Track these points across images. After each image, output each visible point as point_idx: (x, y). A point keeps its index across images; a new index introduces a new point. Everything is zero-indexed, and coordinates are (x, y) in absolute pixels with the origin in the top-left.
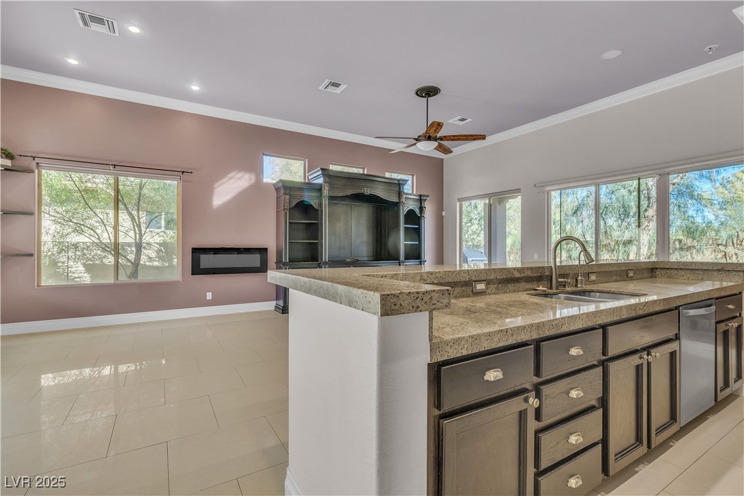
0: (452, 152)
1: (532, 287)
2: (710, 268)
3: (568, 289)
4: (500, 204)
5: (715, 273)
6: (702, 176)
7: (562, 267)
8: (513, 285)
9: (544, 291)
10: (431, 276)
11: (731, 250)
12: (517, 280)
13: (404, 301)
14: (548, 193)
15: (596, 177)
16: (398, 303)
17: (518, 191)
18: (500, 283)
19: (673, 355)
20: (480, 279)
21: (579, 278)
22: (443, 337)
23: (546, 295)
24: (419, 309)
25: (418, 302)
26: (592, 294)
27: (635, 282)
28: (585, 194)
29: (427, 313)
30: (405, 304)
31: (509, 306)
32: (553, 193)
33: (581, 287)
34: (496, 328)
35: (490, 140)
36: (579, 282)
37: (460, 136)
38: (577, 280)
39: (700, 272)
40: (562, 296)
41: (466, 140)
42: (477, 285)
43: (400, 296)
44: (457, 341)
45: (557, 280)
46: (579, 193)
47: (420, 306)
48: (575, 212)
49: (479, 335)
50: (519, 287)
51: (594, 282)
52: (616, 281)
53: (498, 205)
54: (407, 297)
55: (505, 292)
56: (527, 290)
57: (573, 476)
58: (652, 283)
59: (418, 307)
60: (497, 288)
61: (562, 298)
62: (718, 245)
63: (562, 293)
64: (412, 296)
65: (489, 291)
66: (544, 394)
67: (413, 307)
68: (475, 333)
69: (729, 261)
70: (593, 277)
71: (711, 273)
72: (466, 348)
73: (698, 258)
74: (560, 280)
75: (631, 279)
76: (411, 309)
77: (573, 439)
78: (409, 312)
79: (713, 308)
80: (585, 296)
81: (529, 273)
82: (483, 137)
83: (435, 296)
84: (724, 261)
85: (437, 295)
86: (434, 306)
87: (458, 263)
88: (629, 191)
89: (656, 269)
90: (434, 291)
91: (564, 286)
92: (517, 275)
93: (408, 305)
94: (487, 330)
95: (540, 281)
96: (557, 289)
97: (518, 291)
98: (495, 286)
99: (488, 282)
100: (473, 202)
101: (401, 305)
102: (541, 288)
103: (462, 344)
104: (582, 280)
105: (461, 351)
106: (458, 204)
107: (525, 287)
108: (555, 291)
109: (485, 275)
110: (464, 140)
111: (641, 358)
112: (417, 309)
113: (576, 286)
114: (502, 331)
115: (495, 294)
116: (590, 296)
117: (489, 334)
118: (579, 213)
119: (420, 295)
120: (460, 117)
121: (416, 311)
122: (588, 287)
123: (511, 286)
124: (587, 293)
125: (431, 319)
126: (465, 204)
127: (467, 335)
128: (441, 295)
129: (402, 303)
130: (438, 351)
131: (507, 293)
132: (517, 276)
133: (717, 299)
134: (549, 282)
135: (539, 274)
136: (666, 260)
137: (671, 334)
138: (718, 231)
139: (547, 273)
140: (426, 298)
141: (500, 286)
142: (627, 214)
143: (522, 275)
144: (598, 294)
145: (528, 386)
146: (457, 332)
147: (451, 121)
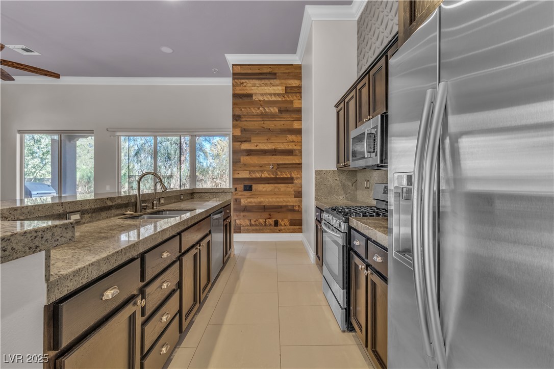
0: (14, 80)
1: (122, 212)
2: (218, 191)
3: (148, 211)
4: (70, 141)
5: (221, 194)
6: (206, 140)
7: (143, 195)
8: (105, 212)
9: (131, 214)
10: (15, 213)
11: (218, 181)
12: (108, 208)
13: (17, 243)
14: (118, 137)
15: (155, 131)
16: (9, 248)
17: (91, 132)
18: (94, 212)
19: (209, 243)
20: (74, 210)
21: (155, 202)
22: (60, 273)
23: (133, 217)
24: (38, 249)
25: (37, 242)
26: (164, 213)
27: (185, 202)
28: (143, 141)
29: (44, 252)
30: (18, 247)
31: (111, 230)
32: (122, 138)
33: (156, 208)
34: (112, 251)
35: (65, 80)
36: (155, 205)
37: (27, 66)
38: (153, 203)
39: (214, 194)
40: (146, 216)
41: (36, 72)
42: (71, 216)
43: (12, 239)
44: (77, 273)
45: (141, 205)
46: (139, 140)
47: (40, 245)
48: (136, 154)
49: (98, 261)
50: (111, 214)
51: (163, 205)
52: (174, 202)
53: (67, 142)
54: (22, 238)
55: (99, 220)
56: (117, 215)
57: (164, 345)
58: (192, 201)
59: (37, 247)
60: (91, 217)
61: (146, 218)
62: (213, 178)
63: (145, 214)
64: (29, 236)
65: (84, 220)
66: (147, 294)
67: (30, 248)
68: (94, 260)
69: (218, 187)
70: (162, 201)
71: (219, 194)
72: (86, 277)
73: (205, 186)
74: (143, 205)
75: (182, 200)
76: (28, 251)
77: (164, 318)
78: (25, 254)
79: (223, 213)
80: (159, 215)
81: (119, 202)
82: (57, 76)
83: (58, 232)
84: (215, 187)
85: (59, 230)
86: (57, 243)
87: (18, 198)
88: (171, 143)
89: (194, 193)
90: (56, 226)
91: (145, 209)
92: (109, 203)
93: (24, 247)
94: (104, 255)
95: (127, 207)
96: (141, 212)
97: (110, 217)
98: (90, 215)
99: (83, 213)
100: (36, 136)
101: (13, 249)
102: (129, 212)
103: (82, 274)
104: (156, 203)
105: (81, 281)
106: (18, 136)
107: (116, 213)
108: (140, 214)
109: (80, 206)
110: (32, 72)
111: (196, 249)
112: (35, 249)
113: (153, 208)
114: (118, 252)
115: (89, 222)
116: (162, 214)
117: (107, 258)
118: (138, 155)
119: (39, 234)
120: (24, 47)
121: (34, 252)
122: (161, 208)
123: (104, 214)
124: (161, 213)
125: (48, 257)
126: (27, 137)
127: (87, 264)
128: (64, 229)
129: (14, 246)
130: (56, 288)
131: (100, 220)
132: (110, 205)
133: (224, 207)
134: (134, 207)
135: (127, 202)
136: (194, 187)
137: (207, 232)
138: (213, 172)
139: (133, 201)
140: (48, 235)
141: (94, 215)
142: (169, 158)
143: (114, 204)
144: (168, 212)
145: (135, 292)
146: (74, 264)
147: (11, 47)
